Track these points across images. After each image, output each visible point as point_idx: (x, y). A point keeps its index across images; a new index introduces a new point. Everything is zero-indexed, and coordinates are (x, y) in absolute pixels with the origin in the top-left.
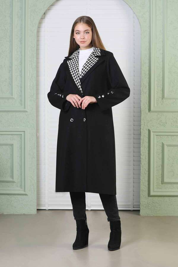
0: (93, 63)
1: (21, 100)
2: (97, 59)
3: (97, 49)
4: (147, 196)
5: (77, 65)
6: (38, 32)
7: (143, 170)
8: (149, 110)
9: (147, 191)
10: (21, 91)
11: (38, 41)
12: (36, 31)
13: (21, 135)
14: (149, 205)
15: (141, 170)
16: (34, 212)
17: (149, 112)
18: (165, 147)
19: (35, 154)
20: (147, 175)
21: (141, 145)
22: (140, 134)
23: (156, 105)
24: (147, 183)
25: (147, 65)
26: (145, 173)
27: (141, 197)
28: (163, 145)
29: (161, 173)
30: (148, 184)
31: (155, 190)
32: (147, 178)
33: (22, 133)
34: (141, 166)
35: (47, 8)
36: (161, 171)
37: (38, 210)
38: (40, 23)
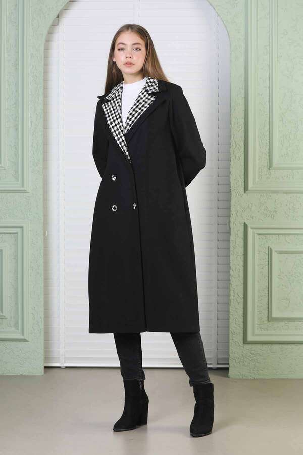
0: (146, 105)
1: (16, 172)
2: (152, 99)
3: (152, 80)
4: (242, 342)
5: (119, 111)
6: (47, 49)
7: (234, 296)
8: (246, 188)
9: (242, 334)
10: (16, 155)
11: (46, 65)
12: (42, 48)
13: (17, 233)
14: (246, 360)
15: (232, 297)
16: (40, 371)
17: (245, 192)
18: (274, 254)
19: (42, 268)
20: (242, 306)
21: (231, 252)
22: (229, 232)
23: (257, 180)
24: (242, 320)
25: (242, 107)
26: (237, 300)
27: (230, 344)
28: (270, 251)
29: (267, 301)
30: (244, 322)
31: (256, 332)
32: (242, 310)
33: (19, 230)
34: (231, 289)
35: (62, 7)
36: (267, 297)
37: (46, 367)
38: (50, 33)
